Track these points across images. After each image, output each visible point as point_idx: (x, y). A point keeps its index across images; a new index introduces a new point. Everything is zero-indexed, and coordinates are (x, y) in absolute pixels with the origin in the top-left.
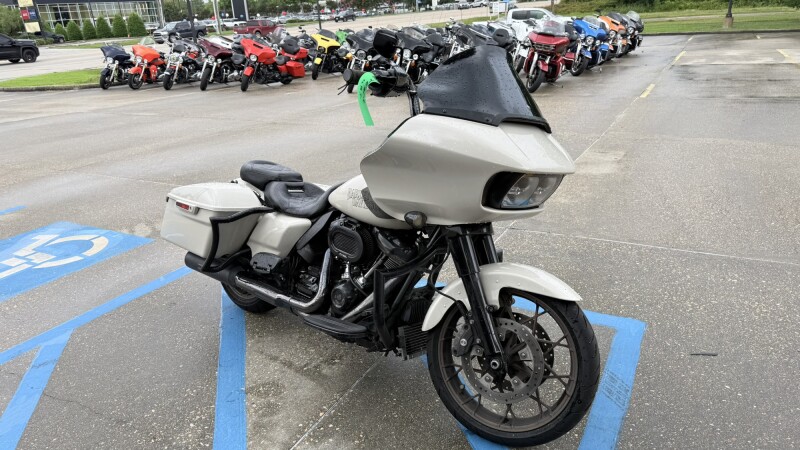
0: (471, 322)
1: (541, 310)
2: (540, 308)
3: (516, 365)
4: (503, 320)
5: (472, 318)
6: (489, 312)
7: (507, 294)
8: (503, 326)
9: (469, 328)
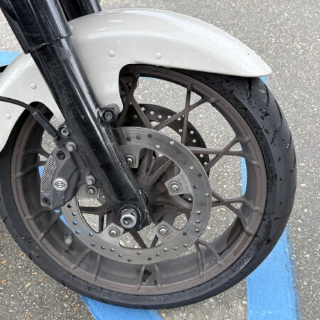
0: (70, 146)
1: (195, 98)
2: (193, 95)
3: (160, 199)
4: (133, 131)
5: (70, 138)
6: (103, 121)
7: (130, 76)
8: (134, 142)
9: (68, 157)
